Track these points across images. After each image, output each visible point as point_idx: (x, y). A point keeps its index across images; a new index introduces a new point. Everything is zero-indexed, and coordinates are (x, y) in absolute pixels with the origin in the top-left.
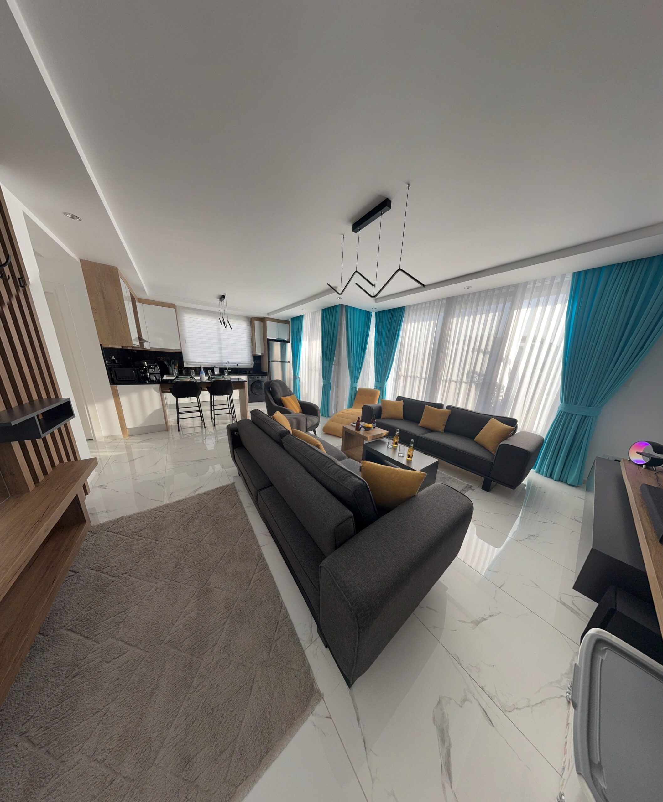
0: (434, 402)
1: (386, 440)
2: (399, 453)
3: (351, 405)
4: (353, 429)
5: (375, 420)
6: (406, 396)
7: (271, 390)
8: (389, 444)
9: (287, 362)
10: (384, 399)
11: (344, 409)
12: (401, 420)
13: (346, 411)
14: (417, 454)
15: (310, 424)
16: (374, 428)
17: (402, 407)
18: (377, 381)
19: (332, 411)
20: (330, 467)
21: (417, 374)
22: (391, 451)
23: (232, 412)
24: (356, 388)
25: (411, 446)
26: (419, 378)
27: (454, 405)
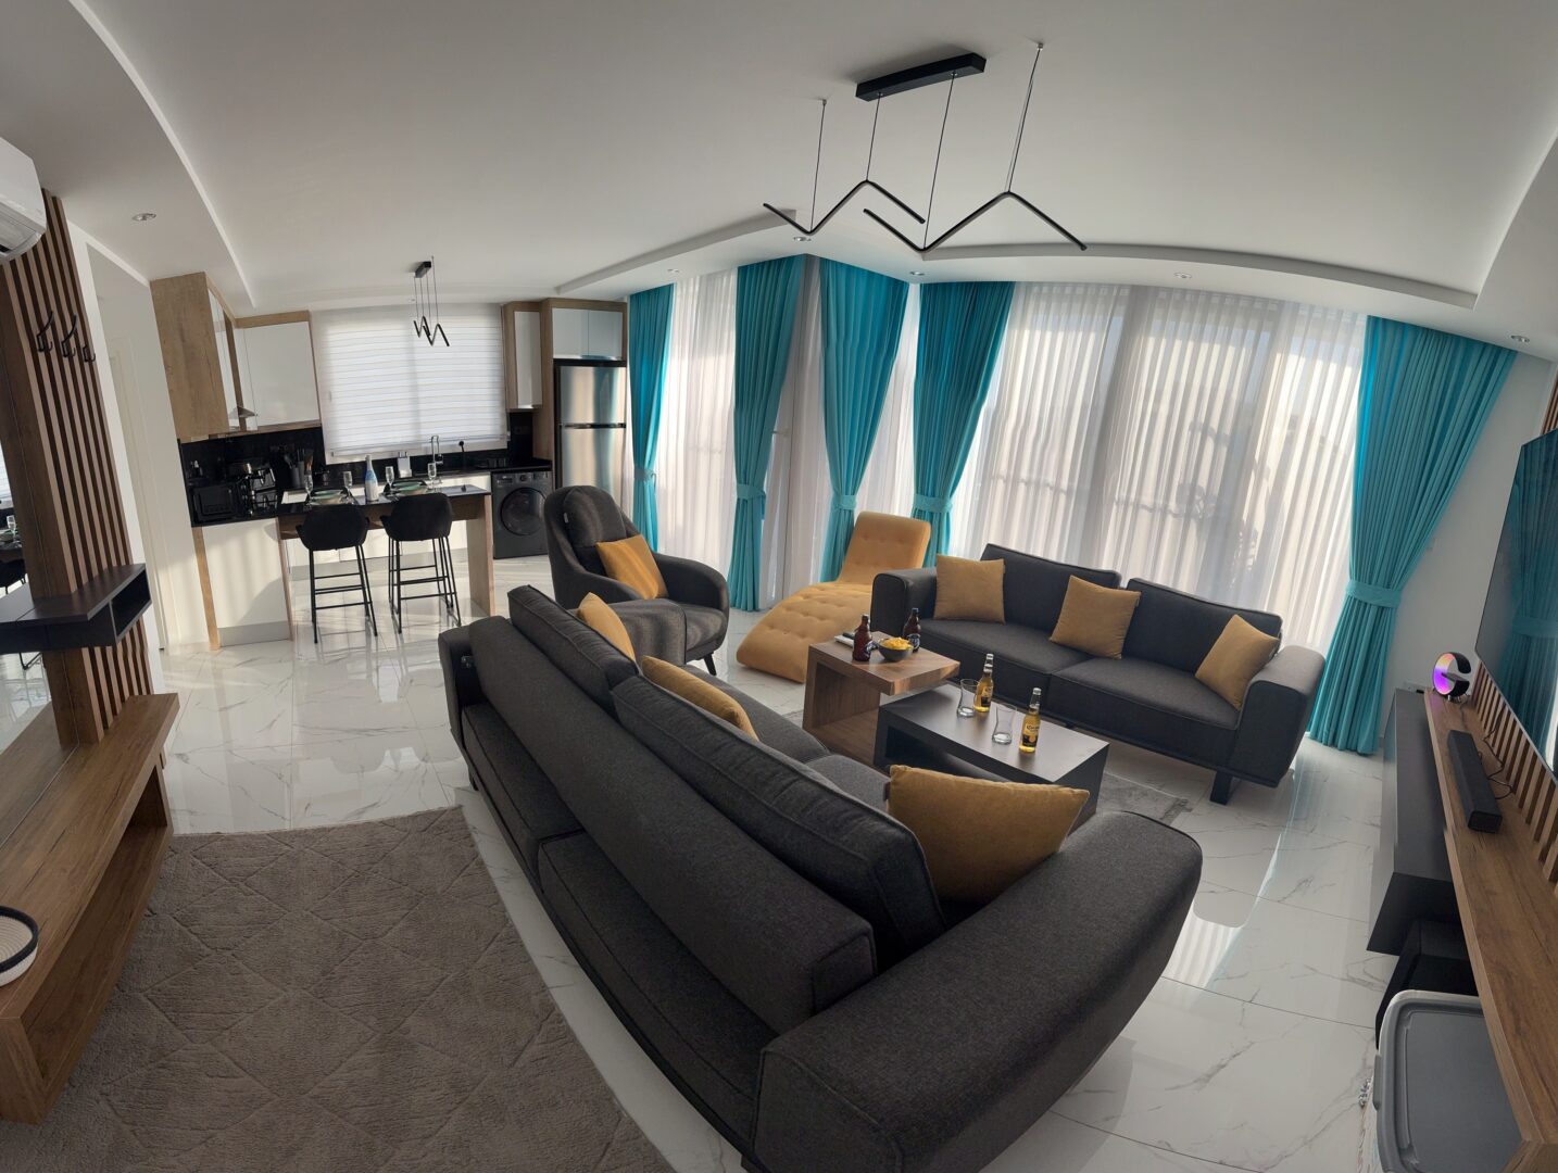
0: (1093, 567)
1: (950, 690)
2: (995, 733)
3: (833, 572)
4: (846, 656)
5: (919, 627)
6: (1013, 546)
7: (566, 521)
8: (963, 705)
9: (614, 426)
10: (943, 554)
11: (811, 583)
12: (1001, 623)
13: (818, 591)
14: (1049, 731)
15: (695, 634)
16: (915, 651)
17: (1001, 582)
18: (922, 493)
19: (769, 590)
20: (785, 788)
21: (1046, 474)
22: (969, 725)
23: (448, 591)
24: (851, 512)
25: (1033, 710)
26: (1051, 488)
27: (1147, 578)
